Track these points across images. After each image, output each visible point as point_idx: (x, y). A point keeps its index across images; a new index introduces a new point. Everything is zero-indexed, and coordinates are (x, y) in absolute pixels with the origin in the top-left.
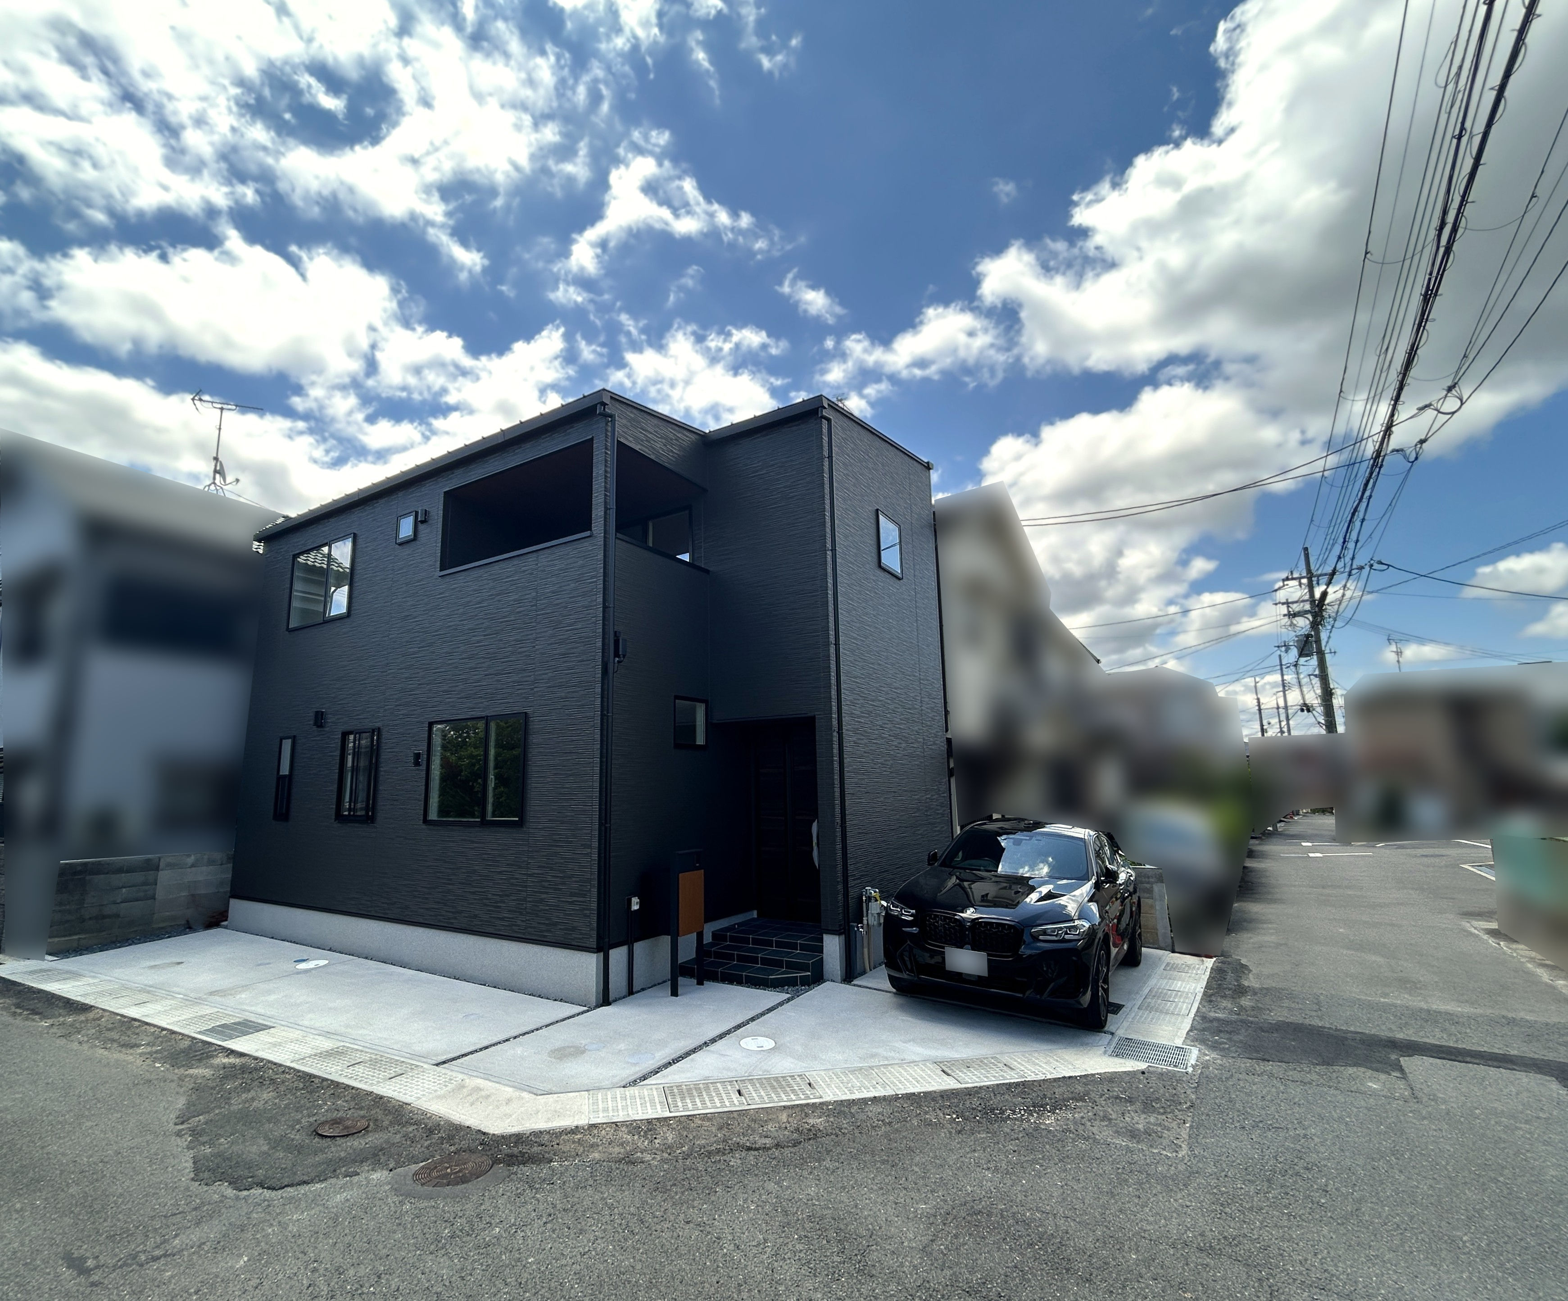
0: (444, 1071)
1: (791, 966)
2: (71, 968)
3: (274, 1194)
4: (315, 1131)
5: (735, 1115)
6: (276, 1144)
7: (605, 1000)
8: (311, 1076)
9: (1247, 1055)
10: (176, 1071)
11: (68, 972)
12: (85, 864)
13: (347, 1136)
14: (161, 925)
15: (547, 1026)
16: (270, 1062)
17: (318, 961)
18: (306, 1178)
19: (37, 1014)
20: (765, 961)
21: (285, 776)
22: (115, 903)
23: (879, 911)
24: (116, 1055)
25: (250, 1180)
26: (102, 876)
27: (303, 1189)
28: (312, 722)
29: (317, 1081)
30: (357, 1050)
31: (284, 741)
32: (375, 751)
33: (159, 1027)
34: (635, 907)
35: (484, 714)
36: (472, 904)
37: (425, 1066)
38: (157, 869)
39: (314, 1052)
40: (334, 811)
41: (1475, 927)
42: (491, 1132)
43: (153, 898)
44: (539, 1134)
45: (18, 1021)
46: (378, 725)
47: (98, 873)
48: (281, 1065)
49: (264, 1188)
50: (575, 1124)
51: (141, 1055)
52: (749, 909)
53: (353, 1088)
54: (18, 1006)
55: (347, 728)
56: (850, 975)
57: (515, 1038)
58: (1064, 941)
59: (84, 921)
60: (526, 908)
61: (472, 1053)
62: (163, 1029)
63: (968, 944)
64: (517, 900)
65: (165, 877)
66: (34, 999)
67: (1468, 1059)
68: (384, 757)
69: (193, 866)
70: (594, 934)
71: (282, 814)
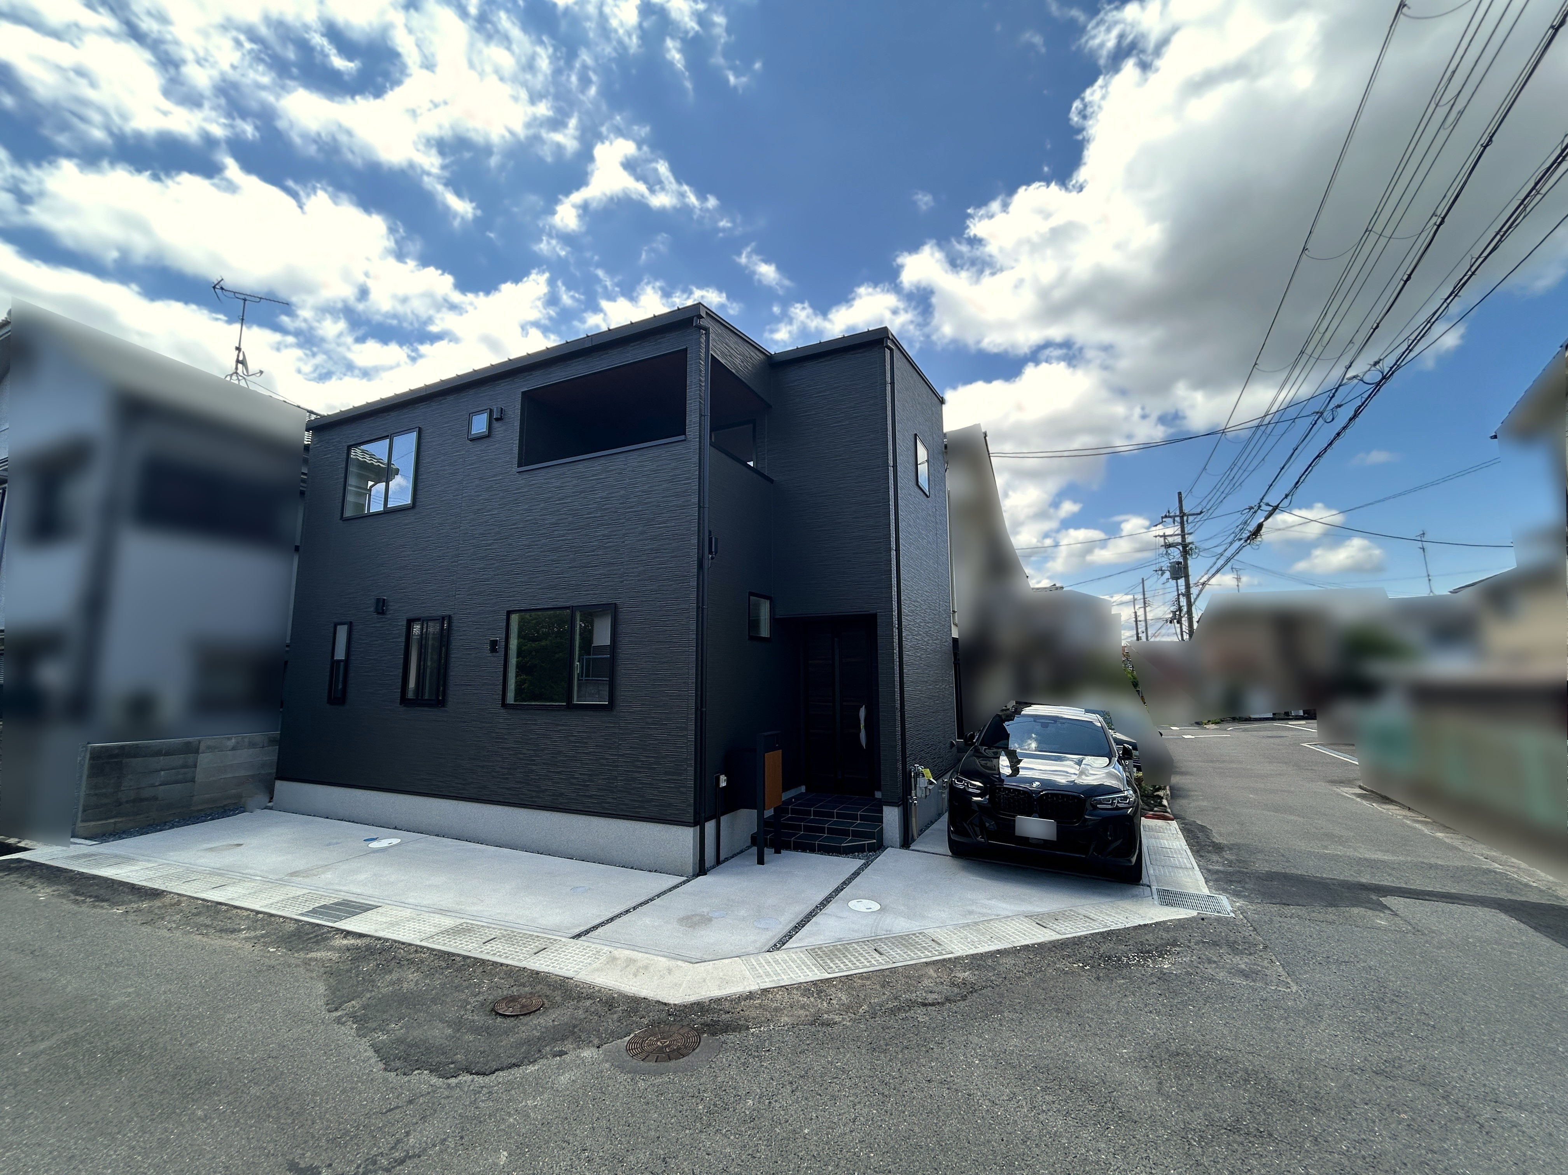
0: (586, 944)
1: (857, 835)
2: (117, 852)
3: (487, 1079)
4: (493, 1010)
5: (887, 973)
6: (458, 1024)
7: (702, 870)
8: (449, 954)
9: (1269, 901)
10: (296, 955)
11: (116, 856)
12: (122, 747)
13: (529, 1013)
14: (200, 808)
15: (659, 896)
16: (395, 941)
17: (388, 841)
18: (514, 1061)
19: (103, 901)
20: (831, 831)
21: (339, 661)
22: (153, 786)
23: (926, 785)
24: (217, 942)
25: (452, 1066)
26: (140, 759)
27: (517, 1072)
28: (372, 609)
29: (458, 959)
30: (483, 926)
31: (338, 627)
32: (445, 639)
33: (252, 911)
34: (723, 784)
35: (568, 604)
36: (558, 783)
37: (563, 940)
38: (197, 751)
39: (437, 930)
40: (399, 695)
41: (1348, 791)
42: (672, 1002)
43: (193, 780)
44: (718, 1000)
45: (84, 908)
46: (448, 613)
47: (135, 756)
48: (410, 945)
49: (471, 1074)
50: (748, 989)
51: (247, 939)
52: (797, 785)
53: (502, 965)
54: (77, 893)
55: (411, 615)
56: (906, 843)
57: (634, 908)
58: (1117, 808)
59: (120, 804)
60: (616, 786)
61: (602, 924)
62: (258, 912)
63: (1036, 812)
64: (608, 779)
65: (205, 759)
66: (91, 885)
67: (1427, 898)
68: (455, 643)
69: (234, 749)
70: (691, 810)
71: (338, 698)
